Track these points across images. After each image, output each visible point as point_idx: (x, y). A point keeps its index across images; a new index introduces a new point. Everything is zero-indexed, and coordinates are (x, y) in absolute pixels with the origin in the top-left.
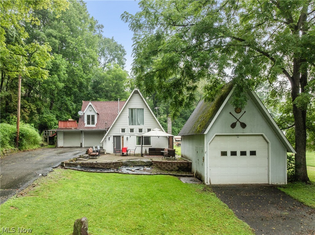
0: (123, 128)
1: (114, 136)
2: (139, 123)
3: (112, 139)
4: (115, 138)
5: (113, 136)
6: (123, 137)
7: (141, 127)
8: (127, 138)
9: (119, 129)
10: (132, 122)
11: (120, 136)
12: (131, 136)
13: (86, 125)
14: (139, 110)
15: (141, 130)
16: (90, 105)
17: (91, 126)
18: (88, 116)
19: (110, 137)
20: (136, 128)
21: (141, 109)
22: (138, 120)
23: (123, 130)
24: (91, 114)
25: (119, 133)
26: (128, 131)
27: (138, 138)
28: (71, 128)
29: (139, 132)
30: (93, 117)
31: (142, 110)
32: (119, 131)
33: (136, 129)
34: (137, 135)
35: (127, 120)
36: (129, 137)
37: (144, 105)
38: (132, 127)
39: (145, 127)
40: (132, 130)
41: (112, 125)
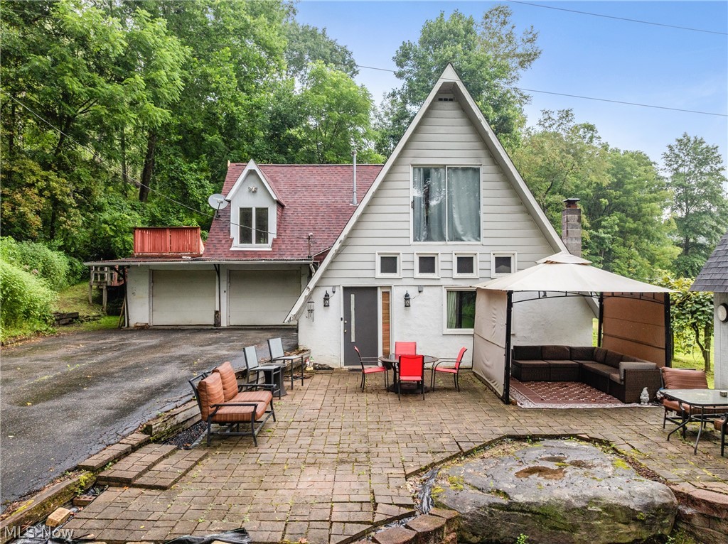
0: (389, 251)
1: (347, 290)
2: (459, 229)
3: (337, 300)
4: (353, 296)
5: (345, 289)
6: (386, 295)
7: (466, 247)
8: (407, 297)
9: (370, 258)
10: (429, 230)
11: (375, 288)
12: (425, 290)
13: (237, 245)
14: (460, 172)
15: (465, 264)
16: (252, 172)
17: (253, 247)
18: (246, 214)
19: (330, 293)
20: (446, 252)
21: (465, 169)
22: (456, 216)
23: (389, 264)
24: (254, 203)
25: (370, 274)
26: (407, 265)
27: (454, 297)
28: (181, 257)
29: (459, 271)
30: (262, 213)
31: (470, 172)
32: (370, 266)
33: (448, 258)
34: (450, 283)
35: (407, 219)
36: (413, 292)
37: (482, 153)
38: (428, 248)
39: (486, 250)
40: (427, 264)
41: (342, 237)
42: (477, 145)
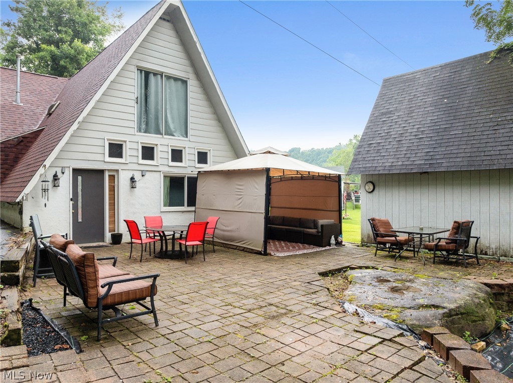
0: (117, 138)
1: (77, 172)
2: (172, 126)
3: (66, 181)
4: (80, 178)
5: (75, 170)
6: (112, 178)
7: (177, 142)
8: (132, 179)
9: (100, 142)
10: (147, 124)
11: (103, 171)
12: (148, 174)
14: (172, 81)
15: (177, 155)
19: (59, 174)
20: (163, 144)
21: (176, 79)
22: (169, 115)
23: (116, 150)
25: (100, 157)
26: (132, 152)
27: (168, 180)
29: (173, 161)
31: (180, 82)
32: (100, 150)
33: (165, 149)
34: (166, 169)
35: (132, 111)
36: (137, 176)
37: (190, 69)
38: (150, 139)
39: (193, 145)
40: (148, 153)
41: (80, 119)
42: (186, 62)
